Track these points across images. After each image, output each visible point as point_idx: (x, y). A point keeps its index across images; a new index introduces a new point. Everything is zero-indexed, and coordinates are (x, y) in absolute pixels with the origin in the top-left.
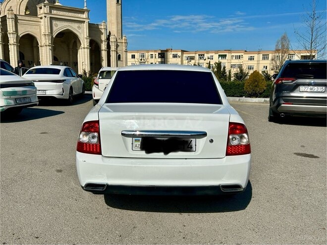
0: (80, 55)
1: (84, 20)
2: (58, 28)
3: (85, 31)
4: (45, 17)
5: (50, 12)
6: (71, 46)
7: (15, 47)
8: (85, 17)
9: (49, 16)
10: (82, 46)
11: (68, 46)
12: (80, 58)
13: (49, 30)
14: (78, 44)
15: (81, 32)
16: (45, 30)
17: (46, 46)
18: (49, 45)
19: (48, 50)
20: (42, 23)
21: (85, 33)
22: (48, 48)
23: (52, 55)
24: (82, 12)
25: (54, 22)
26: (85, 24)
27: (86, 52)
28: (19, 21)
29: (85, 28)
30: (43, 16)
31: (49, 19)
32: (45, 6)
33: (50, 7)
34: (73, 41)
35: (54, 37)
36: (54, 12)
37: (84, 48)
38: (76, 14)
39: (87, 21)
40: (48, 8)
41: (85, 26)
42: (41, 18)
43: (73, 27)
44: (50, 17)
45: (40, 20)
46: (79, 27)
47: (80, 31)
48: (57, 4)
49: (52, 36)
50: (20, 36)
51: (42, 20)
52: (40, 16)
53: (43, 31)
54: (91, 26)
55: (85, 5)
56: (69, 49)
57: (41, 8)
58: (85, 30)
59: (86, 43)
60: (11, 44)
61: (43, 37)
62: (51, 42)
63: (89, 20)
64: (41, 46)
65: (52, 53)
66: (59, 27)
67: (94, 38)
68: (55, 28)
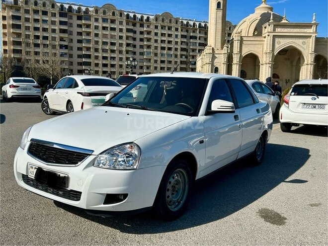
0: (302, 72)
1: (310, 35)
2: (280, 45)
3: (311, 47)
4: (269, 35)
5: (274, 30)
6: (295, 63)
7: (238, 66)
8: (312, 32)
9: (272, 34)
10: (306, 62)
11: (292, 63)
12: (302, 75)
13: (271, 48)
14: (302, 61)
15: (306, 48)
16: (267, 49)
17: (266, 64)
18: (269, 63)
19: (268, 68)
20: (265, 42)
21: (310, 49)
22: (268, 65)
23: (271, 72)
24: (309, 26)
25: (277, 40)
26: (311, 39)
27: (309, 69)
28: (244, 42)
29: (311, 43)
30: (266, 35)
31: (272, 37)
32: (269, 25)
33: (274, 25)
34: (298, 57)
35: (275, 54)
36: (278, 30)
37: (307, 64)
38: (301, 29)
39: (314, 35)
40: (272, 27)
41: (311, 41)
42: (265, 37)
43: (297, 44)
44: (274, 35)
45: (263, 39)
46: (304, 43)
47: (305, 46)
48: (283, 21)
49: (273, 54)
50: (243, 56)
51: (266, 39)
52: (263, 36)
53: (265, 49)
54: (318, 40)
55: (314, 19)
56: (292, 66)
57: (265, 28)
58: (311, 45)
59: (310, 59)
60: (234, 64)
61: (265, 56)
62: (272, 60)
63: (316, 34)
64: (262, 65)
65: (271, 71)
66: (282, 44)
67: (322, 53)
68: (277, 46)
